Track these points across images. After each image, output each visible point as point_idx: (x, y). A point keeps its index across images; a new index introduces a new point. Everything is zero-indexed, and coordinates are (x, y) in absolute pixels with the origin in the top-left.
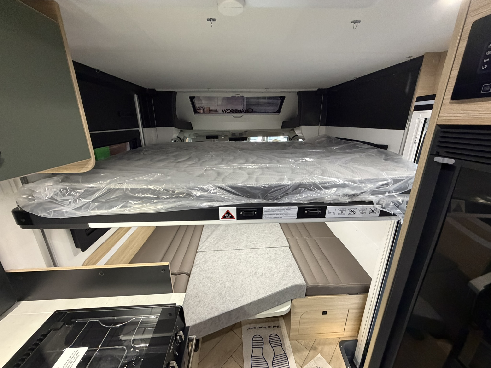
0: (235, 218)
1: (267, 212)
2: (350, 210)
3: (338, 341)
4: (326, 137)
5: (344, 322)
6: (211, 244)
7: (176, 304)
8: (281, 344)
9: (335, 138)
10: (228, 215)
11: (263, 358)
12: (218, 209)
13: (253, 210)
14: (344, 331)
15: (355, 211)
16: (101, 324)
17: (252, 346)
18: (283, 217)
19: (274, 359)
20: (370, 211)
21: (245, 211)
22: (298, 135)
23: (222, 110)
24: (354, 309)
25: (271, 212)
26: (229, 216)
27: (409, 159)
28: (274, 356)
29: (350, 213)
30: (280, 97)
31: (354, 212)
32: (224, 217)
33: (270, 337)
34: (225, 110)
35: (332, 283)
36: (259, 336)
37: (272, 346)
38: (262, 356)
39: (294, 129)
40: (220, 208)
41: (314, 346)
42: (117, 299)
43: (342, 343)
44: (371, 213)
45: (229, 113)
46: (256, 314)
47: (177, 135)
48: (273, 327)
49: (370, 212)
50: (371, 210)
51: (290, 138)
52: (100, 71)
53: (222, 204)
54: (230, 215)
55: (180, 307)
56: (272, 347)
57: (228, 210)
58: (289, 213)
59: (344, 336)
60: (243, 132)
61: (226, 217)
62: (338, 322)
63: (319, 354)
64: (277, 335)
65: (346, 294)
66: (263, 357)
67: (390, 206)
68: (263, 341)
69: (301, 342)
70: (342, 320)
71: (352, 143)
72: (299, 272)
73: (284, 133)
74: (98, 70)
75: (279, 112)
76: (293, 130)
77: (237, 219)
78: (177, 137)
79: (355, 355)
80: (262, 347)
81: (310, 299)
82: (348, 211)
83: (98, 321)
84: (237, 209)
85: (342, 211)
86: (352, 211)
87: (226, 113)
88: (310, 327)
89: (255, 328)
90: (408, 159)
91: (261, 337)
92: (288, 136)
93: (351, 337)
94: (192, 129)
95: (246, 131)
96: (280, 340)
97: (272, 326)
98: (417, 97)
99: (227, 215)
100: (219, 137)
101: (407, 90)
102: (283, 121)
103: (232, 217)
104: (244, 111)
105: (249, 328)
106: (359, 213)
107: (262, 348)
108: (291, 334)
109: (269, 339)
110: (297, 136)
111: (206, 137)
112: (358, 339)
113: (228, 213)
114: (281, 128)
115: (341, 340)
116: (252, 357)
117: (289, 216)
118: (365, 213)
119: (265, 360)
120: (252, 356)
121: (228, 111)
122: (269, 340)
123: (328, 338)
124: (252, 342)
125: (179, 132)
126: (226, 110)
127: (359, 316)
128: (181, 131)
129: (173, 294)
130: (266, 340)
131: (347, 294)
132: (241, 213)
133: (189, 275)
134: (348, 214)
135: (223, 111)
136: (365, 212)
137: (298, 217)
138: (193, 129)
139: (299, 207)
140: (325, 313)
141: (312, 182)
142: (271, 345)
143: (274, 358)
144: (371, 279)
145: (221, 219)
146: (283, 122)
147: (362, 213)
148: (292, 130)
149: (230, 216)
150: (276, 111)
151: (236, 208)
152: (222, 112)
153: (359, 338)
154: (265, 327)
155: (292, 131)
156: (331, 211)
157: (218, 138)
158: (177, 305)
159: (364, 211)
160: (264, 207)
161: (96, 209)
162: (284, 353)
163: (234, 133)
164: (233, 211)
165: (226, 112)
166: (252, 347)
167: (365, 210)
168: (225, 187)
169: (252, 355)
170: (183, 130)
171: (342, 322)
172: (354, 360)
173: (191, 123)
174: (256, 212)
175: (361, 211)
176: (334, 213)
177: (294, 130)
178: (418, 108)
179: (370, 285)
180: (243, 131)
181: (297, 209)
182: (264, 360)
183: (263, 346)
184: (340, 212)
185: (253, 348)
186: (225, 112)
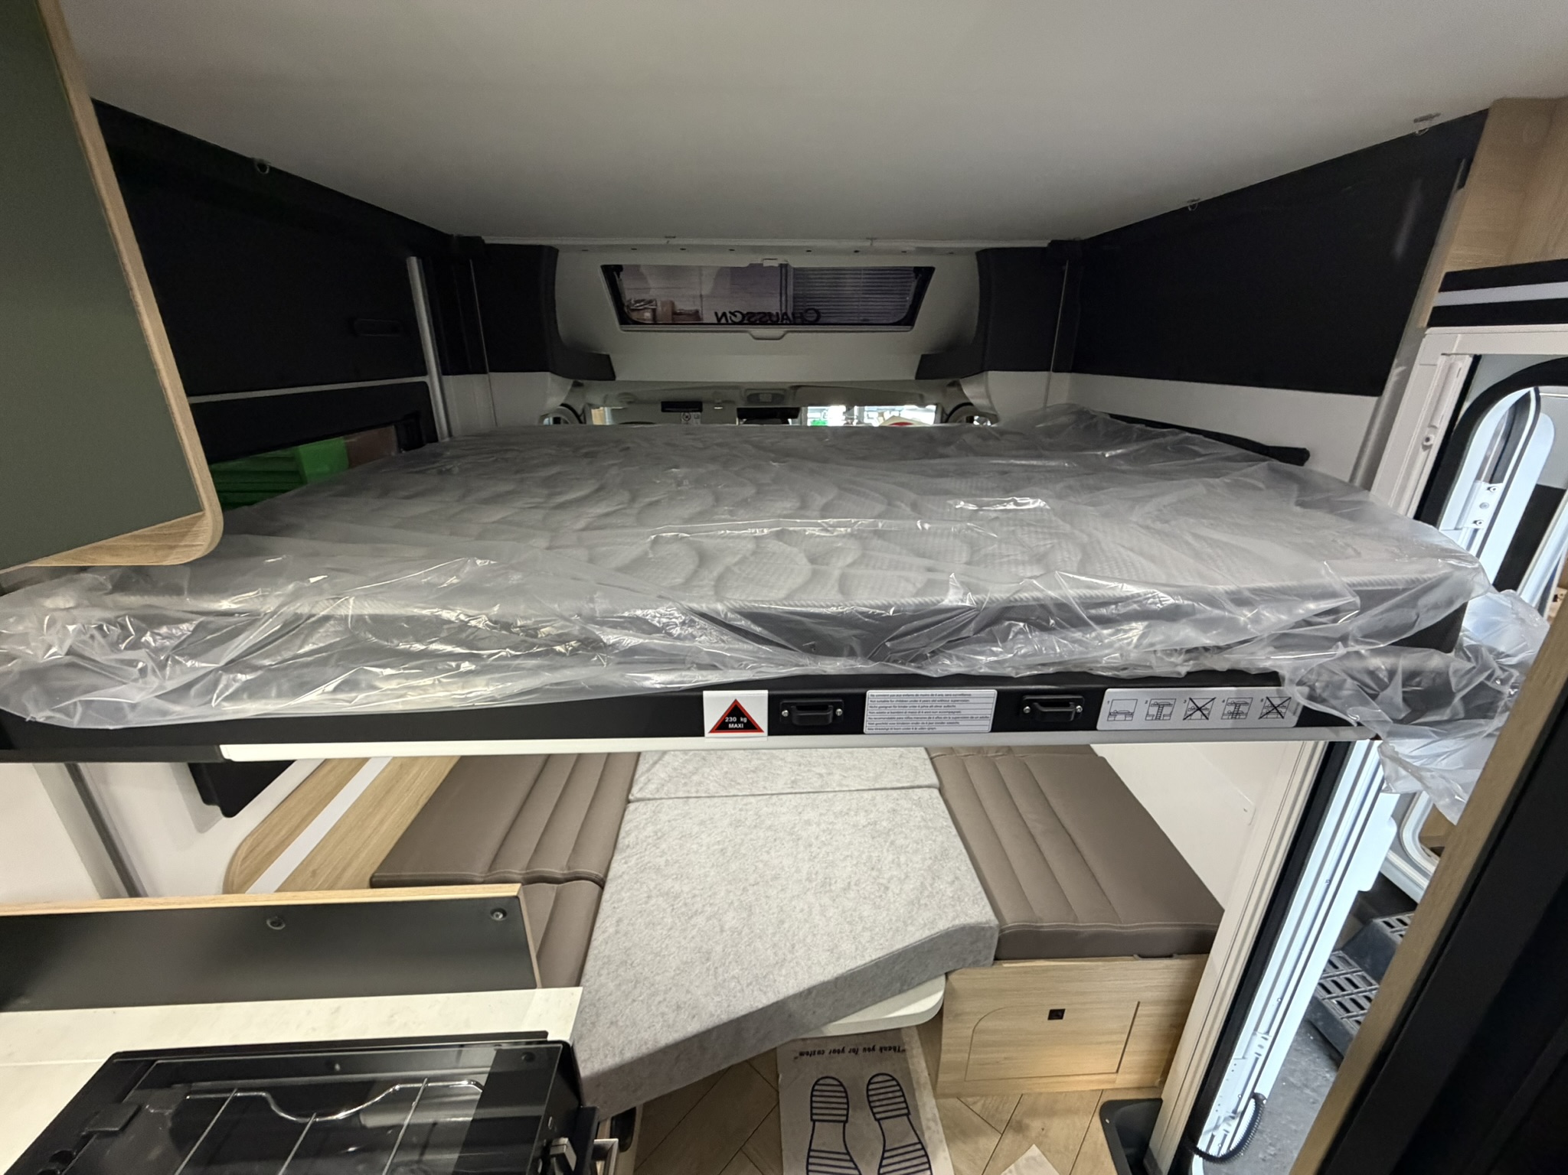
0: (759, 730)
1: (883, 710)
2: (1191, 705)
3: (1095, 1104)
4: (1072, 413)
5: (1118, 1042)
6: (674, 774)
7: (545, 1034)
8: (905, 1111)
9: (1108, 418)
10: (736, 719)
11: (848, 1158)
12: (701, 698)
13: (832, 703)
14: (1117, 1071)
15: (1208, 706)
16: (274, 1108)
17: (812, 1114)
18: (939, 729)
19: (885, 1162)
20: (1264, 707)
21: (801, 708)
22: (972, 401)
23: (716, 314)
24: (1155, 1003)
25: (897, 709)
26: (738, 722)
27: (1398, 503)
28: (884, 1151)
29: (1189, 713)
30: (917, 270)
31: (1205, 712)
32: (722, 727)
33: (869, 1083)
34: (724, 314)
35: (1086, 919)
36: (836, 1083)
37: (878, 1116)
38: (845, 1151)
39: (961, 381)
40: (706, 694)
41: (1017, 1117)
42: (338, 1009)
43: (1109, 1110)
44: (1267, 713)
45: (740, 323)
46: (826, 1024)
47: (562, 400)
48: (881, 1049)
49: (1265, 711)
50: (1268, 703)
51: (943, 412)
52: (272, 169)
53: (714, 678)
54: (745, 720)
55: (561, 1045)
56: (878, 1120)
57: (736, 701)
58: (963, 712)
59: (1116, 1086)
60: (784, 390)
61: (730, 726)
62: (1100, 1043)
63: (1034, 1146)
64: (894, 1079)
65: (1132, 956)
66: (848, 1153)
67: (1345, 693)
68: (847, 1097)
69: (975, 1103)
70: (1115, 1038)
71: (1171, 438)
72: (973, 881)
73: (925, 395)
74: (262, 166)
75: (909, 320)
76: (956, 384)
77: (771, 733)
78: (562, 405)
79: (1151, 1145)
80: (844, 1118)
81: (1010, 970)
82: (1181, 709)
83: (264, 1094)
84: (771, 698)
85: (1160, 706)
86: (1199, 709)
87: (727, 324)
88: (1005, 1058)
89: (819, 1053)
90: (1391, 504)
91: (841, 1085)
92: (936, 404)
93: (1139, 1088)
94: (611, 376)
95: (796, 387)
96: (903, 1096)
97: (877, 1048)
98: (1448, 275)
99: (734, 719)
100: (704, 406)
101: (1400, 247)
102: (923, 353)
103: (751, 726)
104: (788, 318)
105: (802, 1054)
106: (1223, 714)
107: (845, 1122)
108: (942, 1078)
109: (868, 1090)
110: (970, 404)
111: (659, 407)
112: (1163, 1097)
113: (736, 711)
114: (913, 378)
115: (1105, 1098)
116: (812, 1154)
117: (961, 723)
118: (1246, 714)
119: (853, 1166)
120: (810, 1150)
121: (733, 318)
122: (868, 1096)
123: (1061, 1093)
124: (812, 1102)
125: (569, 387)
126: (728, 315)
127: (1172, 1026)
128: (576, 385)
129: (539, 993)
130: (858, 1095)
131: (1136, 956)
132: (785, 713)
133: (601, 884)
134: (1183, 717)
135: (720, 315)
136: (1245, 712)
137: (995, 728)
138: (618, 379)
139: (1000, 693)
140: (1056, 1014)
141: (1052, 598)
142: (874, 1114)
143: (883, 1158)
144: (1222, 911)
145: (712, 731)
146: (923, 356)
147: (1235, 715)
148: (952, 385)
149: (743, 722)
150: (896, 320)
151: (766, 692)
152: (716, 322)
153: (1168, 1094)
154: (855, 1051)
155: (954, 389)
156: (1116, 707)
157: (700, 410)
158: (550, 1038)
159: (1243, 709)
160: (870, 693)
161: (245, 696)
162: (916, 1141)
163: (753, 393)
164: (756, 704)
165: (730, 322)
166: (812, 1120)
167: (1246, 703)
168: (726, 615)
169: (813, 1147)
170: (580, 381)
171: (1113, 1043)
172: (1145, 1162)
173: (608, 357)
174: (839, 710)
175: (1232, 708)
176: (1132, 714)
177: (959, 385)
178: (1444, 317)
179: (1218, 927)
180: (786, 387)
181: (994, 701)
182: (851, 1165)
183: (847, 1115)
184: (1154, 711)
185: (814, 1121)
186: (723, 321)
